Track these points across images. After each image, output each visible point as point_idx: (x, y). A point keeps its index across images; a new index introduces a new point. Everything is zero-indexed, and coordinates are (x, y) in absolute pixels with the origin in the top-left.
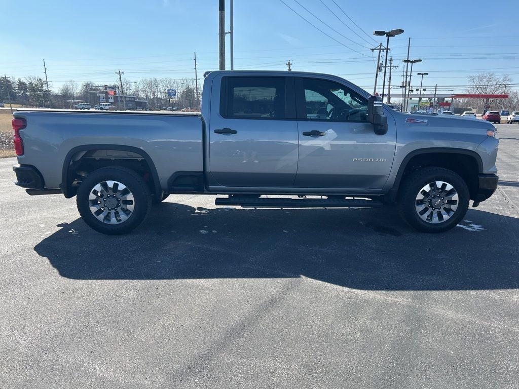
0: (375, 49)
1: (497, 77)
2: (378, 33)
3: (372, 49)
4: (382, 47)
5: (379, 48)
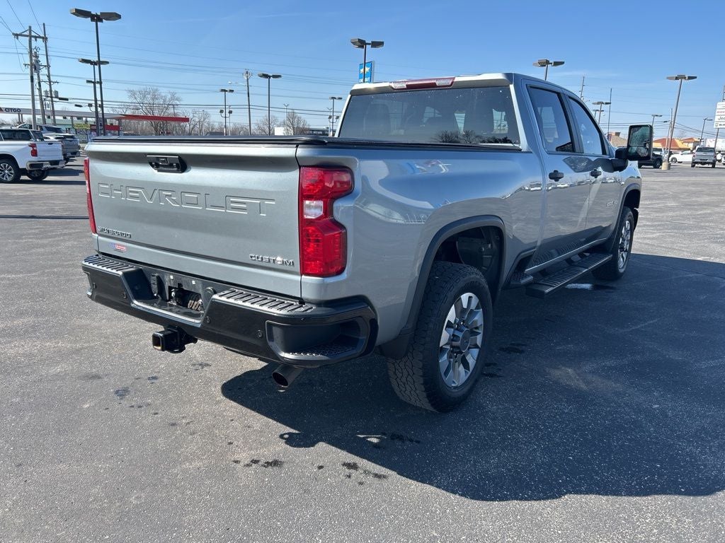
0: (21, 35)
1: (163, 94)
2: (80, 13)
3: (14, 34)
4: (33, 34)
5: (27, 33)
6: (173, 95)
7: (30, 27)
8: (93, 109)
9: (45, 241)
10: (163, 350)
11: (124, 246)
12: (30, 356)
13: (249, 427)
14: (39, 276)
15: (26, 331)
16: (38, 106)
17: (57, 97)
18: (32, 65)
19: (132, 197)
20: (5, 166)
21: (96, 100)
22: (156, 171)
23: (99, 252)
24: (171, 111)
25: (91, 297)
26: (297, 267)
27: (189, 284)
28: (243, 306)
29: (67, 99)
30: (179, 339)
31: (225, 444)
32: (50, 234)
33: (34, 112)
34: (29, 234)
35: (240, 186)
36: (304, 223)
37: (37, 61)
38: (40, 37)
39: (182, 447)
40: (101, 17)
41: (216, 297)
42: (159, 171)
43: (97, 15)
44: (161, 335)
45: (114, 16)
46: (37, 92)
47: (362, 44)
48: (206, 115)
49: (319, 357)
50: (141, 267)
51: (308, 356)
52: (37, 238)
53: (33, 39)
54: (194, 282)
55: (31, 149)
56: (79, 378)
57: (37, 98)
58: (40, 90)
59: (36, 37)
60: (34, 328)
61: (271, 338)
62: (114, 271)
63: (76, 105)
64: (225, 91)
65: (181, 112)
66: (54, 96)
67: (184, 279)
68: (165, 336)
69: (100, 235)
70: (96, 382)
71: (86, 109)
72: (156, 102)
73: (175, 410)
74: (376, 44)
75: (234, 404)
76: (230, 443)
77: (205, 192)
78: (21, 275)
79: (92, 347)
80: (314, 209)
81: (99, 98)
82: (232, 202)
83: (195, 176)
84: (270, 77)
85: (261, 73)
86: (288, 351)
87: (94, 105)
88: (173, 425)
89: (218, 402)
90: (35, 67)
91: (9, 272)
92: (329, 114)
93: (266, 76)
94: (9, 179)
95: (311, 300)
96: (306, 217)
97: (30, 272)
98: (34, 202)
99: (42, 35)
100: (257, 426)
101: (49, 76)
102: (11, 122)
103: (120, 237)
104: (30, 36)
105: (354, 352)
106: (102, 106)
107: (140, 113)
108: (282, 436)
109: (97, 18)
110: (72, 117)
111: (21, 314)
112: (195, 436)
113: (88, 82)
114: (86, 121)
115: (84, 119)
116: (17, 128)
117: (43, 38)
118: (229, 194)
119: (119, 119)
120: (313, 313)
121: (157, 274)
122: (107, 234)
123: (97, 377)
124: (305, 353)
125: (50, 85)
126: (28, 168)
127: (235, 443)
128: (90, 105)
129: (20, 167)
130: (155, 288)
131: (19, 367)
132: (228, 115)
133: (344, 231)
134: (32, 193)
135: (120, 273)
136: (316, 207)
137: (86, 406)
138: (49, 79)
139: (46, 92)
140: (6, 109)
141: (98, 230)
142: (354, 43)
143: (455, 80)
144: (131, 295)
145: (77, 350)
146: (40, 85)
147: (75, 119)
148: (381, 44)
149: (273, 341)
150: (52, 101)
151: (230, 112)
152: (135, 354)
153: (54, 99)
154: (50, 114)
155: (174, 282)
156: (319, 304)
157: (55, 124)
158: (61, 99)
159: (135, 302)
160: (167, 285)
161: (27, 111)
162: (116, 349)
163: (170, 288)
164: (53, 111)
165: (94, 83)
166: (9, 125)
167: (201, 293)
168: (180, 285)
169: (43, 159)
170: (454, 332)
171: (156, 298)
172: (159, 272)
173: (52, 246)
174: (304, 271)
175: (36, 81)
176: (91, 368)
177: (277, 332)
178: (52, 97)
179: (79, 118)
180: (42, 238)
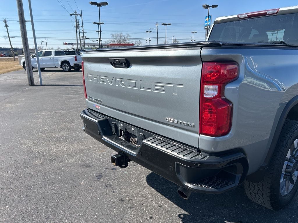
0: (73, 14)
1: (124, 35)
2: (93, 3)
3: (70, 14)
4: (77, 14)
5: (75, 14)
6: (128, 35)
7: (76, 11)
8: (98, 42)
9: (76, 96)
10: (116, 165)
11: (99, 106)
12: (63, 152)
13: (161, 207)
14: (72, 112)
15: (63, 139)
16: (79, 42)
17: (86, 38)
18: (77, 26)
19: (102, 81)
20: (66, 65)
21: (99, 38)
22: (114, 67)
23: (89, 108)
24: (127, 42)
25: (84, 130)
26: (197, 128)
27: (131, 130)
28: (161, 150)
29: (89, 39)
30: (125, 159)
31: (148, 218)
32: (79, 93)
33: (77, 44)
34: (71, 93)
35: (161, 76)
36: (203, 100)
37: (79, 24)
38: (79, 15)
39: (126, 217)
40: (101, 4)
41: (145, 141)
42: (115, 67)
43: (99, 4)
44: (116, 157)
45: (106, 4)
46: (78, 37)
47: (207, 7)
48: (141, 42)
49: (211, 189)
50: (107, 118)
51: (203, 187)
52: (74, 95)
53: (77, 16)
54: (133, 129)
55: (75, 58)
56: (81, 166)
57: (79, 39)
58: (80, 36)
59: (78, 15)
60: (66, 137)
61: (179, 172)
62: (94, 120)
63: (92, 41)
64: (148, 32)
65: (131, 42)
66: (85, 38)
67: (129, 126)
68: (117, 158)
69: (89, 100)
70: (88, 169)
71: (96, 42)
72: (121, 38)
73: (124, 190)
74: (214, 7)
75: (153, 190)
76: (151, 218)
77: (139, 80)
78: (65, 111)
79: (88, 149)
80: (211, 91)
81: (100, 37)
82: (156, 86)
83: (135, 70)
84: (166, 25)
85: (163, 23)
86: (190, 183)
87: (98, 40)
88: (122, 200)
89: (145, 188)
90: (78, 27)
91: (61, 110)
92: (191, 39)
93: (165, 24)
94: (67, 70)
95: (206, 151)
96: (205, 96)
97: (69, 110)
98: (74, 79)
99: (80, 14)
100: (165, 207)
101: (83, 30)
102: (70, 49)
103: (97, 102)
104: (76, 15)
105: (234, 185)
106: (101, 41)
107: (115, 43)
108: (179, 216)
109: (99, 5)
110: (91, 46)
111: (63, 130)
112: (133, 210)
113: (97, 31)
114: (96, 47)
115: (95, 46)
116: (72, 50)
117: (80, 15)
118: (154, 81)
119: (108, 46)
120: (208, 161)
121: (114, 123)
122: (92, 100)
123: (88, 166)
124: (201, 185)
125: (83, 34)
126: (74, 66)
127: (154, 217)
128: (97, 41)
129: (71, 65)
130: (113, 129)
131: (57, 158)
132: (149, 42)
133: (231, 105)
134: (75, 76)
135: (97, 121)
136: (213, 90)
137: (82, 183)
138: (83, 31)
139: (82, 36)
140: (68, 43)
141: (88, 97)
142: (204, 7)
143: (280, 10)
144: (102, 133)
145: (82, 150)
146: (80, 34)
147: (92, 46)
148: (216, 6)
149: (180, 174)
150: (84, 40)
151: (150, 41)
152: (107, 154)
153: (85, 39)
154: (83, 45)
155: (123, 128)
156: (211, 154)
157: (85, 49)
158: (87, 39)
159: (104, 137)
160: (119, 129)
161: (75, 44)
162: (99, 151)
163: (121, 130)
164: (84, 44)
165: (99, 32)
166: (70, 50)
167: (137, 135)
168: (126, 129)
169: (79, 62)
170: (287, 163)
171: (114, 134)
172: (115, 121)
173: (79, 98)
174: (201, 132)
175: (78, 32)
176: (87, 161)
177: (182, 170)
178: (84, 38)
179: (94, 46)
180: (76, 95)
